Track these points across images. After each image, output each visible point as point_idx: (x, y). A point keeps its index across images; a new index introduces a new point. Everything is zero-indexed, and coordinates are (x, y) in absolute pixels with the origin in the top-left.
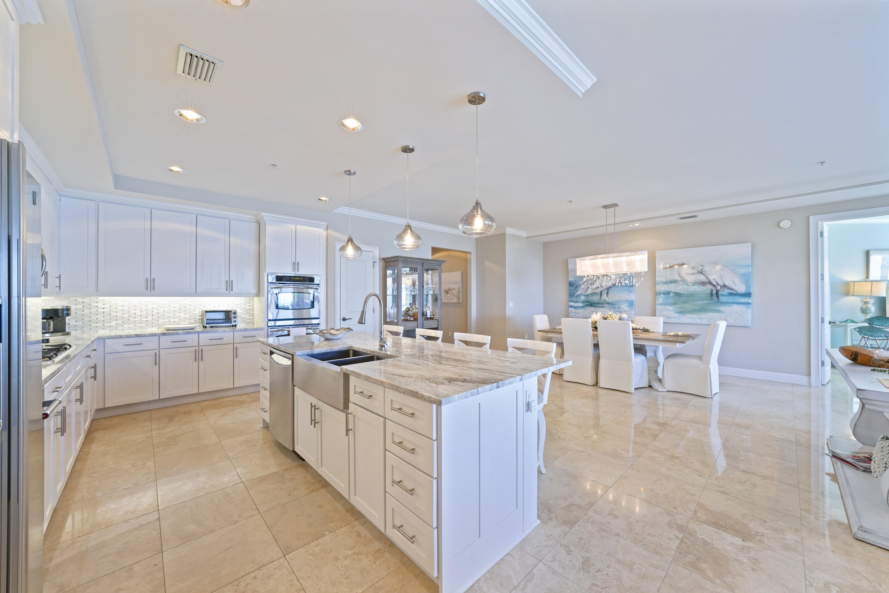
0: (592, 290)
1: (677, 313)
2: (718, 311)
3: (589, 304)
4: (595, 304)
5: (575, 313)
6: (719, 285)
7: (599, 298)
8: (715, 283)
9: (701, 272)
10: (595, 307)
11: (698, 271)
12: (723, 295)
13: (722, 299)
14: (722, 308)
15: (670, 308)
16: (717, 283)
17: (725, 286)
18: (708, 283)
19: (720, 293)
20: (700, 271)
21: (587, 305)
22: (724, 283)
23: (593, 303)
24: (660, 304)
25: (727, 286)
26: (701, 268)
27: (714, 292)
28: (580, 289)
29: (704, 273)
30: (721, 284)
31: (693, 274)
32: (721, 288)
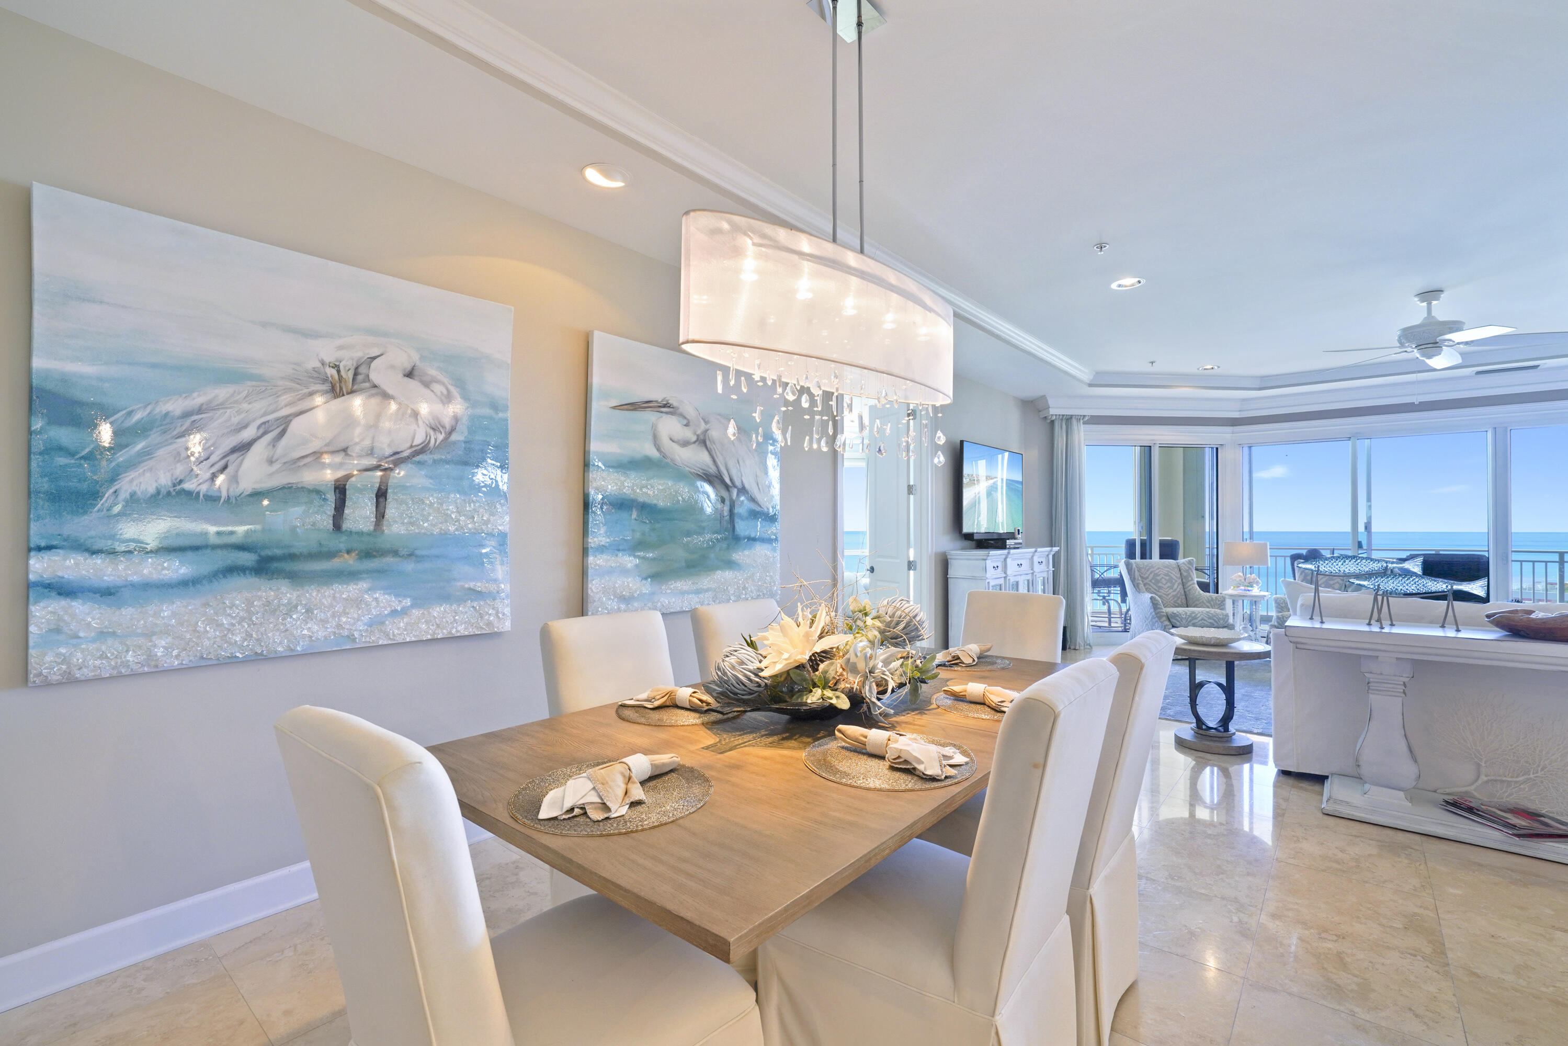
0: (276, 466)
1: (646, 579)
2: (730, 564)
3: (247, 559)
4: (292, 557)
5: (102, 635)
6: (735, 486)
7: (324, 519)
8: (727, 480)
9: (703, 441)
10: (294, 578)
11: (698, 436)
14: (739, 556)
15: (630, 561)
16: (731, 480)
17: (743, 490)
18: (716, 477)
20: (702, 437)
21: (232, 570)
22: (742, 482)
23: (278, 552)
24: (602, 549)
25: (747, 492)
26: (703, 426)
27: (727, 508)
28: (161, 452)
29: (708, 443)
30: (738, 484)
31: (685, 444)
32: (738, 495)
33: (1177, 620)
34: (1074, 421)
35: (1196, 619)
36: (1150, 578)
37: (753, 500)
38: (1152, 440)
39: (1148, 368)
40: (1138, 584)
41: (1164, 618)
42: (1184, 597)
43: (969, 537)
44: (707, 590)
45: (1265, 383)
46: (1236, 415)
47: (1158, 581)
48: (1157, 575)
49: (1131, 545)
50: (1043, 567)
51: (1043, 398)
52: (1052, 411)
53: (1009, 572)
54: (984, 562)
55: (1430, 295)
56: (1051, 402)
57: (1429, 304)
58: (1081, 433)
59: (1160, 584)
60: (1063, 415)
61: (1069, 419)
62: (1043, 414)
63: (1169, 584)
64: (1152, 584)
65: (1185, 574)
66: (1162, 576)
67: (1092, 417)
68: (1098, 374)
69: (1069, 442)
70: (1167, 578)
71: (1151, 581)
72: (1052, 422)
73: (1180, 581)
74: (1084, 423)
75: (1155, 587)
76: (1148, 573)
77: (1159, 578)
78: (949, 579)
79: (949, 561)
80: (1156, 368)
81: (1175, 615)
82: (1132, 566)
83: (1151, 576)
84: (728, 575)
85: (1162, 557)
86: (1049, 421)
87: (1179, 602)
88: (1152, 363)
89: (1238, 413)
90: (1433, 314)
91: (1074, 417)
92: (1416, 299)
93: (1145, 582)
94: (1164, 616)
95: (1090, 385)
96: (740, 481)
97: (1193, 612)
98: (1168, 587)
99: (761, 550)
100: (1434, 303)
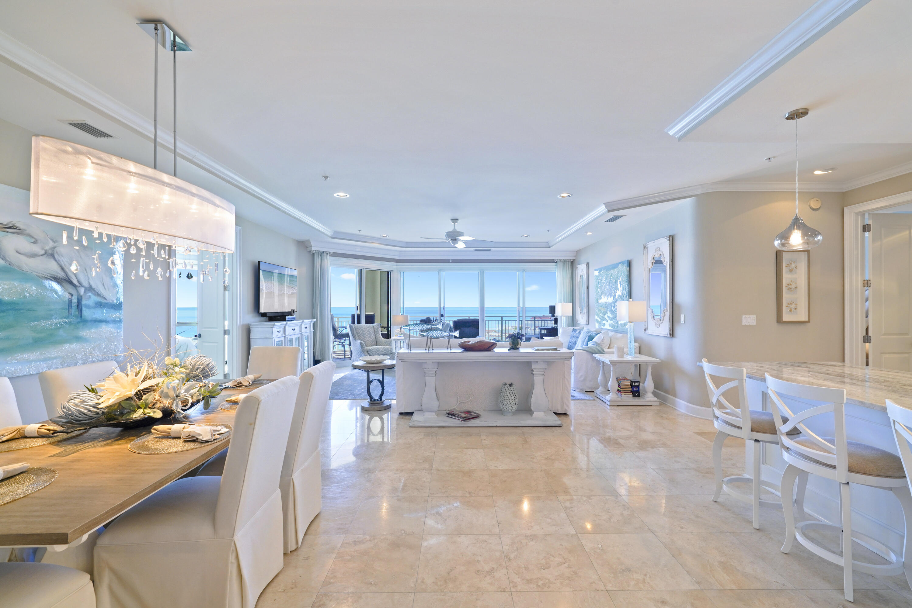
2: (78, 339)
6: (82, 285)
8: (75, 282)
9: (51, 255)
11: (46, 251)
12: (88, 307)
13: (87, 313)
14: (84, 333)
16: (78, 282)
17: (90, 289)
18: (65, 280)
19: (84, 302)
20: (50, 252)
22: (89, 283)
25: (94, 290)
26: (51, 244)
27: (75, 300)
29: (56, 256)
30: (86, 284)
31: (33, 256)
32: (85, 292)
33: (371, 352)
34: (325, 254)
35: (379, 351)
36: (361, 333)
37: (99, 295)
38: (363, 267)
39: (358, 233)
40: (355, 336)
41: (366, 352)
42: (375, 341)
43: (264, 315)
44: (55, 358)
45: (408, 245)
46: (397, 258)
47: (364, 334)
48: (363, 331)
49: (353, 316)
50: (308, 330)
51: (309, 241)
52: (313, 248)
53: (287, 334)
54: (272, 329)
55: (455, 220)
56: (312, 244)
57: (454, 224)
58: (329, 261)
59: (365, 336)
60: (319, 251)
61: (322, 253)
62: (309, 249)
63: (369, 336)
64: (361, 336)
65: (376, 330)
66: (366, 332)
67: (334, 253)
68: (336, 232)
69: (322, 265)
70: (368, 332)
71: (361, 334)
72: (314, 254)
73: (374, 334)
74: (330, 256)
75: (363, 337)
76: (360, 331)
77: (364, 333)
78: (251, 339)
79: (251, 329)
80: (362, 233)
81: (370, 350)
82: (352, 327)
83: (361, 332)
84: (75, 346)
85: (367, 323)
86: (312, 253)
87: (373, 343)
88: (360, 231)
89: (398, 257)
90: (456, 228)
91: (325, 252)
92: (451, 221)
93: (358, 335)
94: (365, 351)
95: (332, 238)
96: (87, 282)
97: (378, 348)
98: (369, 337)
99: (105, 329)
100: (456, 224)
